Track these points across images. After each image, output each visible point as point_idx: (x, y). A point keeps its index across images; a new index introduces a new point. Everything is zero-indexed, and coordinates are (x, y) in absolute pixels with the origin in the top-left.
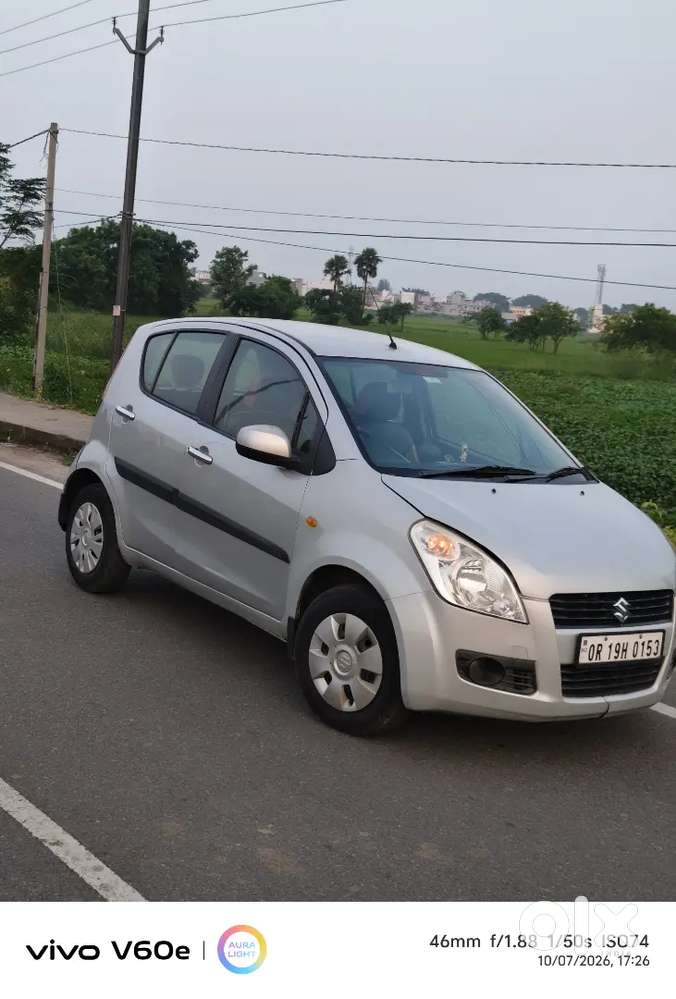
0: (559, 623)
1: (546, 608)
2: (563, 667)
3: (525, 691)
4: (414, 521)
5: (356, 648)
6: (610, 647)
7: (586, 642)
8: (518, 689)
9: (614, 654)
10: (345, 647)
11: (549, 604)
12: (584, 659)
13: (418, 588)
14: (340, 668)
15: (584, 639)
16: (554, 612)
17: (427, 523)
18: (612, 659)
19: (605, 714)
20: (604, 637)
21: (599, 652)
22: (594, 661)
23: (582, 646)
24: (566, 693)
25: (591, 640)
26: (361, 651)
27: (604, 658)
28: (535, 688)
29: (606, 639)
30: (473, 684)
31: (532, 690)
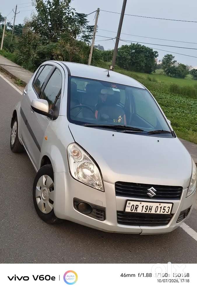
0: (118, 194)
1: (113, 186)
2: (118, 212)
3: (100, 219)
4: (70, 143)
5: (49, 189)
6: (143, 207)
7: (129, 204)
8: (98, 218)
9: (144, 210)
10: (46, 189)
11: (114, 185)
12: (128, 210)
13: (65, 171)
14: (44, 196)
15: (128, 202)
16: (116, 189)
17: (75, 144)
18: (143, 212)
19: (141, 233)
20: (140, 202)
21: (136, 208)
22: (133, 211)
23: (127, 205)
24: (119, 222)
25: (132, 203)
26: (50, 191)
27: (139, 210)
28: (105, 219)
29: (141, 203)
30: (79, 212)
31: (104, 219)
